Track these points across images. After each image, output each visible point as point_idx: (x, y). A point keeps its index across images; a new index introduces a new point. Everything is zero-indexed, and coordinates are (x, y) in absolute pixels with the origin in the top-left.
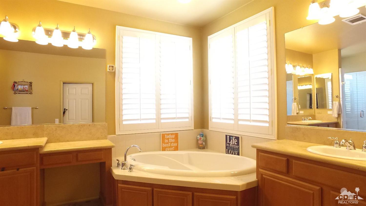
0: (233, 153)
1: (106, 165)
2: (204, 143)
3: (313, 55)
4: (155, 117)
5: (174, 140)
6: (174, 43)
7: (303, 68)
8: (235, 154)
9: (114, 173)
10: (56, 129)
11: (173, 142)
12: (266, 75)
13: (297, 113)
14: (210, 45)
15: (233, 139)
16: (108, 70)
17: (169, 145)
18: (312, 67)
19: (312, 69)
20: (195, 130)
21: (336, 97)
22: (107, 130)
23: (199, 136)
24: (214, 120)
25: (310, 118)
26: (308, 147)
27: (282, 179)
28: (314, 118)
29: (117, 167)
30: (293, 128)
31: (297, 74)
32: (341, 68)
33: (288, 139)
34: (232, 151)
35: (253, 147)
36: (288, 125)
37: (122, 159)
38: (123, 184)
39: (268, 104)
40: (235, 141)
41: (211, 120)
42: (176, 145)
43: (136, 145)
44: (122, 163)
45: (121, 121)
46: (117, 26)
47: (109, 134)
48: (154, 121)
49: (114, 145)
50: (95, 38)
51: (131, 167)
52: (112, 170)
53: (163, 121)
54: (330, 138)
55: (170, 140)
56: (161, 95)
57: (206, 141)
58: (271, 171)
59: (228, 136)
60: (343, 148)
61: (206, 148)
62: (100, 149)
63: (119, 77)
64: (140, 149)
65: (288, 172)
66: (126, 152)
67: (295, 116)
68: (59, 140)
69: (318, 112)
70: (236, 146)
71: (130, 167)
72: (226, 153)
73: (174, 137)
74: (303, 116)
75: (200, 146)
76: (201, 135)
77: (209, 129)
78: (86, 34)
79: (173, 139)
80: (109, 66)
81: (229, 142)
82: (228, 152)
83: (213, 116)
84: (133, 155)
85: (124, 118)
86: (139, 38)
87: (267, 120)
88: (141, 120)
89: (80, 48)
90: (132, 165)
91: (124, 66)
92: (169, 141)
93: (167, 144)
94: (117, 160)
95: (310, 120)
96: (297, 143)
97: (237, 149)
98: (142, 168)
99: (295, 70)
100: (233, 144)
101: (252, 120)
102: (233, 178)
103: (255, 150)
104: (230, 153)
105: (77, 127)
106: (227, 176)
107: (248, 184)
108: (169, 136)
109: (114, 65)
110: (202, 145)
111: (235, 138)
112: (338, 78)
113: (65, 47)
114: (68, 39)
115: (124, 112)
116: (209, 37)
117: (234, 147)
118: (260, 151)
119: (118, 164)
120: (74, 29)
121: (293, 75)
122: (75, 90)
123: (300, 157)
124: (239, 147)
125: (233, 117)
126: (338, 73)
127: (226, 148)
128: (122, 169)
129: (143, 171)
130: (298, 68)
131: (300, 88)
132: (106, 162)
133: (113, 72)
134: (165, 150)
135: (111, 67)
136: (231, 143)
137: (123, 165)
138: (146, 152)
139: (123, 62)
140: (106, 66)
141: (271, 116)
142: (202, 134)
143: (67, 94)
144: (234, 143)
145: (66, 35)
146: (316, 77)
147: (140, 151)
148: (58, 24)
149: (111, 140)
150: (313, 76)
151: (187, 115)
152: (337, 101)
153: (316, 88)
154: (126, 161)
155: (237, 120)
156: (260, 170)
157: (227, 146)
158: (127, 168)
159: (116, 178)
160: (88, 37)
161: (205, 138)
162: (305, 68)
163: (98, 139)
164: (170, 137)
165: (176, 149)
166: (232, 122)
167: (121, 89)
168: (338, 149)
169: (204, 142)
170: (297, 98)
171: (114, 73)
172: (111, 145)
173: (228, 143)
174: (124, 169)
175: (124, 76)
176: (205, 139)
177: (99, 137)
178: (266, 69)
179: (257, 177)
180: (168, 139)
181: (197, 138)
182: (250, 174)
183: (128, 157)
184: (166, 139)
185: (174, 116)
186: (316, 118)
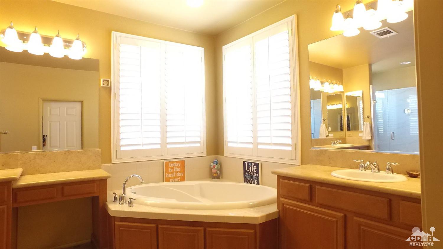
0: (252, 182)
1: (100, 199)
2: (218, 172)
3: (343, 70)
4: (160, 142)
5: (180, 169)
6: (183, 53)
7: (332, 85)
8: (254, 184)
9: (110, 209)
10: (35, 158)
11: (179, 172)
12: (288, 91)
13: (326, 136)
14: (225, 56)
15: (252, 166)
16: (102, 85)
17: (174, 175)
18: (342, 84)
19: (342, 86)
20: (208, 156)
21: (368, 117)
22: (100, 158)
23: (212, 164)
24: (230, 145)
25: (340, 141)
26: (332, 171)
27: (304, 208)
28: (344, 142)
29: (114, 201)
30: (317, 151)
31: (325, 91)
32: (372, 85)
33: (314, 164)
34: (251, 180)
35: (273, 173)
36: (312, 149)
37: (119, 192)
38: (121, 221)
39: (291, 125)
40: (254, 168)
41: (226, 145)
42: (182, 175)
43: (136, 174)
44: (120, 197)
45: (118, 146)
46: (113, 32)
47: (104, 162)
48: (159, 147)
49: (111, 175)
50: (85, 46)
51: (131, 200)
52: (107, 205)
53: (169, 146)
54: (356, 160)
55: (175, 169)
56: (166, 115)
57: (220, 169)
58: (293, 200)
59: (246, 163)
60: (368, 172)
61: (221, 177)
62: (92, 180)
63: (116, 93)
64: (141, 180)
65: (311, 199)
66: (125, 184)
67: (324, 139)
68: (38, 172)
69: (349, 135)
70: (256, 174)
71: (129, 201)
72: (244, 183)
73: (179, 166)
74: (332, 139)
75: (214, 175)
76: (215, 163)
77: (225, 156)
78: (74, 40)
79: (178, 167)
80: (104, 80)
81: (248, 169)
82: (246, 181)
83: (229, 139)
84: (133, 188)
85: (122, 142)
86: (141, 46)
87: (289, 143)
88: (142, 145)
89: (66, 57)
90: (132, 199)
91: (121, 80)
92: (173, 170)
93: (171, 174)
94: (114, 193)
95: (340, 143)
96: (322, 167)
97: (256, 177)
98: (145, 202)
99: (323, 87)
100: (252, 172)
101: (273, 143)
102: (251, 210)
103: (275, 177)
104: (249, 183)
105: (62, 155)
106: (244, 207)
107: (268, 215)
108: (174, 164)
109: (109, 79)
110: (216, 175)
111: (254, 165)
112: (369, 97)
113: (46, 55)
114: (50, 45)
115: (122, 136)
116: (224, 47)
117: (253, 175)
118: (281, 178)
119: (115, 199)
120: (58, 34)
121: (321, 92)
122: (58, 109)
123: (323, 182)
124: (259, 175)
125: (251, 140)
126: (369, 90)
127: (244, 177)
128: (119, 204)
129: (146, 205)
130: (326, 84)
131: (330, 107)
132: (100, 196)
133: (108, 87)
134: (169, 181)
135: (106, 81)
136: (250, 171)
137: (121, 199)
138: (148, 183)
139: (121, 75)
140: (100, 80)
141: (294, 138)
142: (215, 161)
143: (49, 116)
144: (253, 170)
145: (47, 41)
146: (347, 95)
147: (142, 182)
148: (36, 26)
149: (106, 170)
150: (343, 94)
151: (198, 139)
152: (368, 122)
153: (347, 108)
154: (124, 195)
155: (256, 144)
156: (281, 199)
157: (246, 175)
158: (126, 202)
159: (112, 215)
160: (77, 45)
161: (219, 165)
162: (334, 84)
163: (89, 168)
164: (175, 166)
165: (183, 179)
166: (251, 146)
167: (118, 108)
168: (364, 172)
169: (218, 170)
170: (326, 118)
171: (110, 89)
172: (106, 175)
173: (246, 171)
174: (122, 204)
175: (121, 92)
176: (220, 167)
177: (90, 167)
178: (288, 84)
179: (278, 208)
180: (173, 168)
181: (210, 165)
182: (271, 205)
183: (127, 190)
184: (170, 168)
185: (182, 140)
186: (347, 142)
